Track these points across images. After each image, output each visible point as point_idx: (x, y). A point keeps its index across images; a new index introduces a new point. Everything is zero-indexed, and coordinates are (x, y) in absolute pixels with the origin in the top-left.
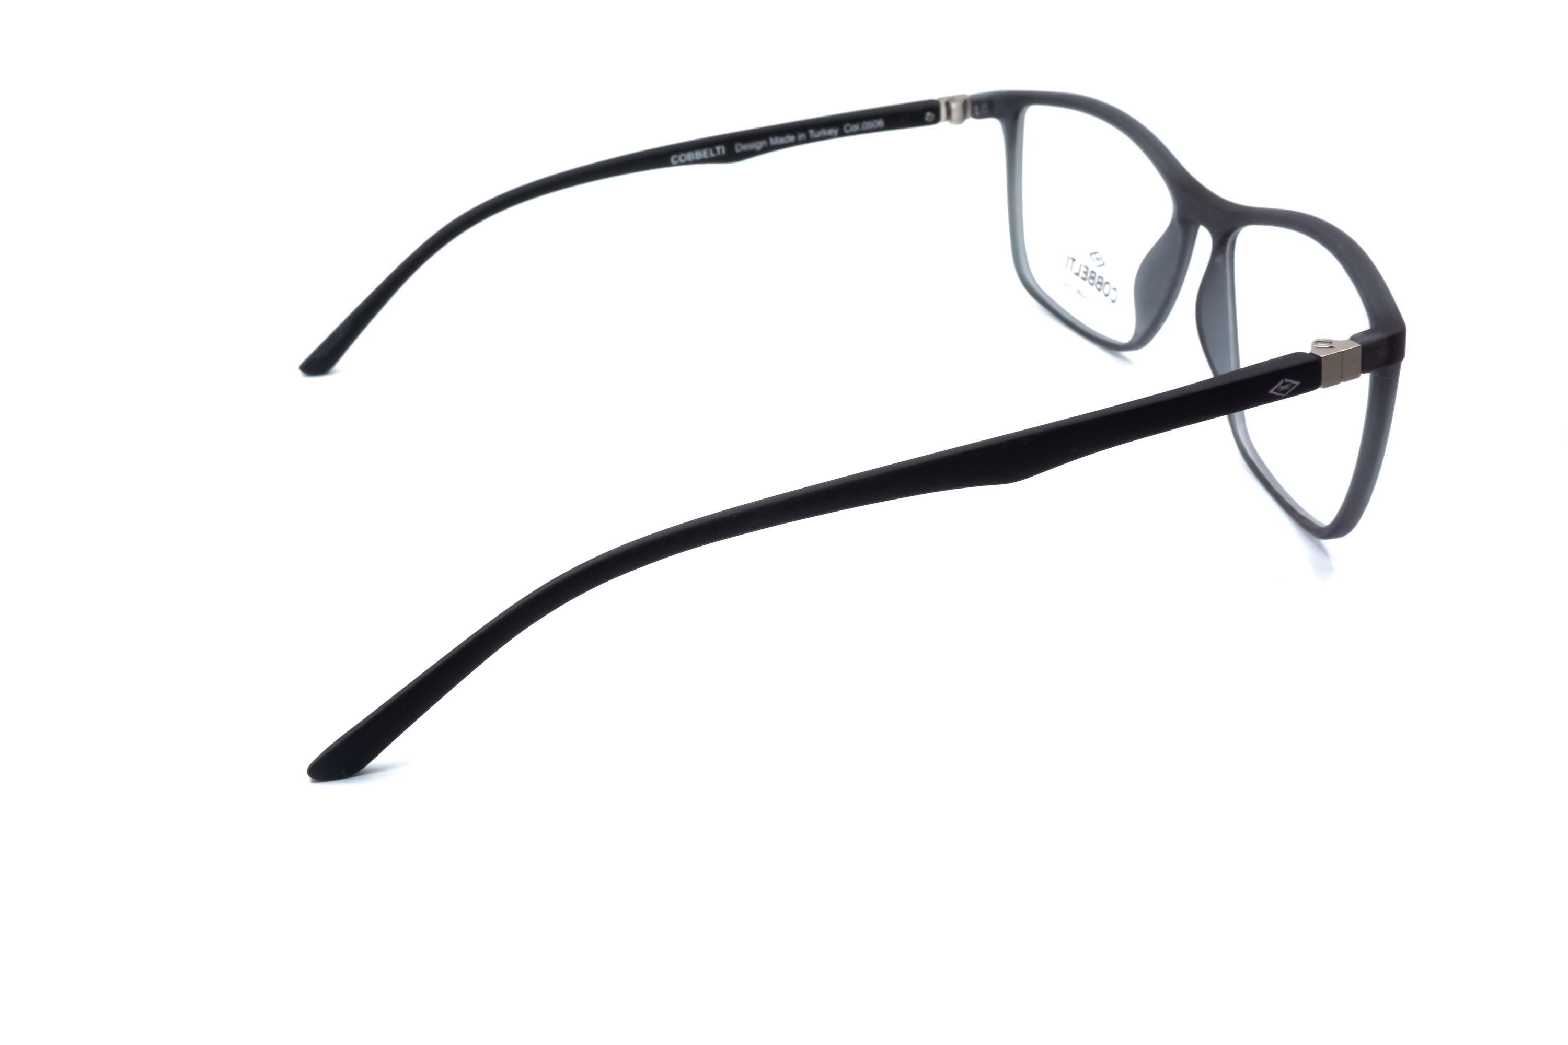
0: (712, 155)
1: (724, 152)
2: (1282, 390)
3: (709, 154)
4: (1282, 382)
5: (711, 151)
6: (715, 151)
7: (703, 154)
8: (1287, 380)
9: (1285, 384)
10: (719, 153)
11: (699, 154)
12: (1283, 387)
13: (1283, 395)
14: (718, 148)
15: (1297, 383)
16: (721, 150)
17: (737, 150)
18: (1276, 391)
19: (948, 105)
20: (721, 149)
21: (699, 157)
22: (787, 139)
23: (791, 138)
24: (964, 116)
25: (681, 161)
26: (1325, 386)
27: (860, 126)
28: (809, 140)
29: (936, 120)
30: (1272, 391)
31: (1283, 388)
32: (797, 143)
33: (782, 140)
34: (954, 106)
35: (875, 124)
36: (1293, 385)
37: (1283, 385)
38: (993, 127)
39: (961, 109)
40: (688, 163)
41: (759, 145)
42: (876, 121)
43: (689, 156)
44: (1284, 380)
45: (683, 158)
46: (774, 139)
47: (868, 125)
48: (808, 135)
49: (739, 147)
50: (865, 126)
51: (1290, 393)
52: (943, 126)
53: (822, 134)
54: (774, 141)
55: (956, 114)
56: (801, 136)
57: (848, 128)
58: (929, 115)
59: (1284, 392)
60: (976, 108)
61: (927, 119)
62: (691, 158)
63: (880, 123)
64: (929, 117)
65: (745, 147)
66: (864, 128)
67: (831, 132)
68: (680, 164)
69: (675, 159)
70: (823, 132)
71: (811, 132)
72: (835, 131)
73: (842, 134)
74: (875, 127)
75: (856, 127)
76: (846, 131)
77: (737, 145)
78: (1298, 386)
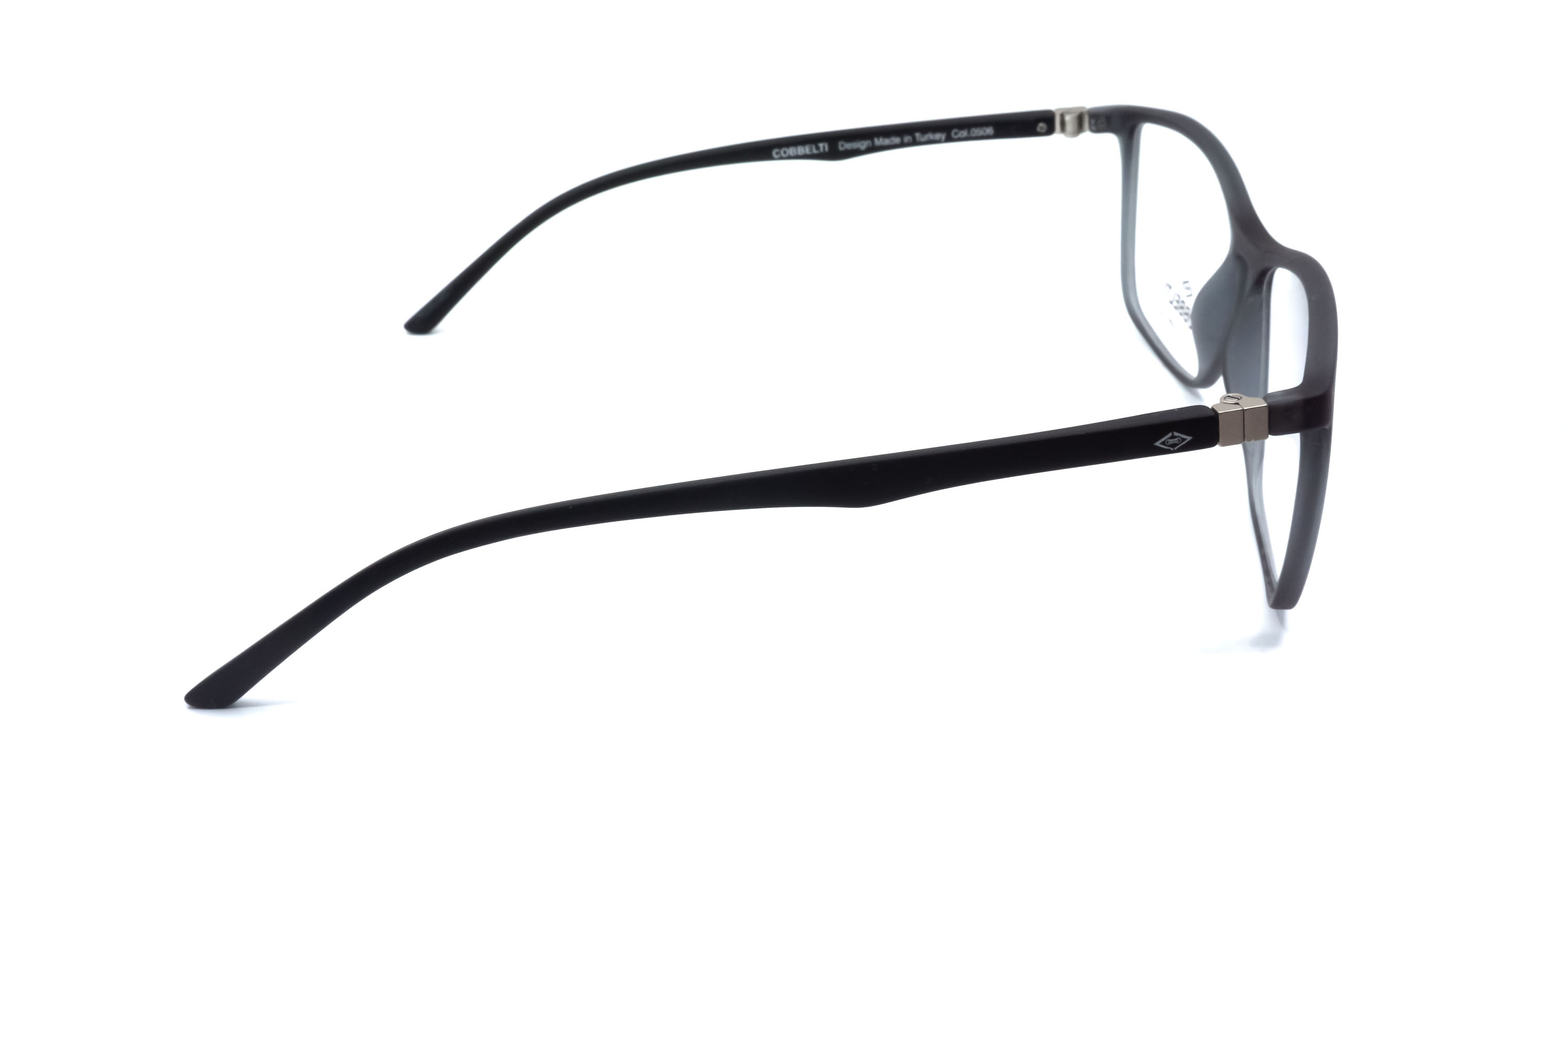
0: (815, 151)
1: (827, 149)
2: (1170, 444)
3: (811, 150)
4: (1170, 435)
5: (814, 147)
6: (818, 148)
7: (806, 150)
8: (1176, 434)
9: (1173, 437)
10: (822, 150)
11: (801, 150)
12: (1170, 440)
13: (1172, 449)
14: (821, 145)
15: (1189, 438)
16: (824, 148)
17: (841, 149)
18: (1163, 443)
19: (1062, 116)
20: (824, 146)
21: (801, 152)
22: (892, 141)
23: (897, 140)
24: (1080, 128)
25: (783, 155)
26: (1223, 445)
27: (969, 132)
28: (914, 143)
29: (1050, 131)
30: (1158, 444)
31: (1172, 441)
32: (902, 145)
33: (887, 142)
34: (1068, 118)
35: (985, 132)
36: (1184, 440)
37: (1171, 438)
38: (1110, 142)
39: (1076, 123)
40: (790, 158)
41: (863, 145)
42: (985, 128)
43: (791, 151)
44: (1173, 434)
45: (785, 152)
46: (879, 139)
47: (977, 131)
48: (914, 138)
49: (842, 146)
50: (973, 132)
51: (1178, 449)
52: (1057, 138)
53: (929, 138)
54: (879, 142)
55: (1070, 126)
56: (907, 139)
57: (956, 134)
58: (1042, 126)
59: (1174, 445)
60: (1093, 121)
61: (1038, 129)
62: (793, 153)
63: (990, 131)
64: (1042, 128)
65: (848, 146)
66: (974, 135)
67: (938, 136)
68: (781, 158)
69: (777, 153)
70: (930, 136)
71: (918, 135)
72: (943, 136)
73: (949, 139)
74: (985, 134)
75: (964, 133)
76: (953, 135)
77: (840, 143)
78: (1189, 442)
